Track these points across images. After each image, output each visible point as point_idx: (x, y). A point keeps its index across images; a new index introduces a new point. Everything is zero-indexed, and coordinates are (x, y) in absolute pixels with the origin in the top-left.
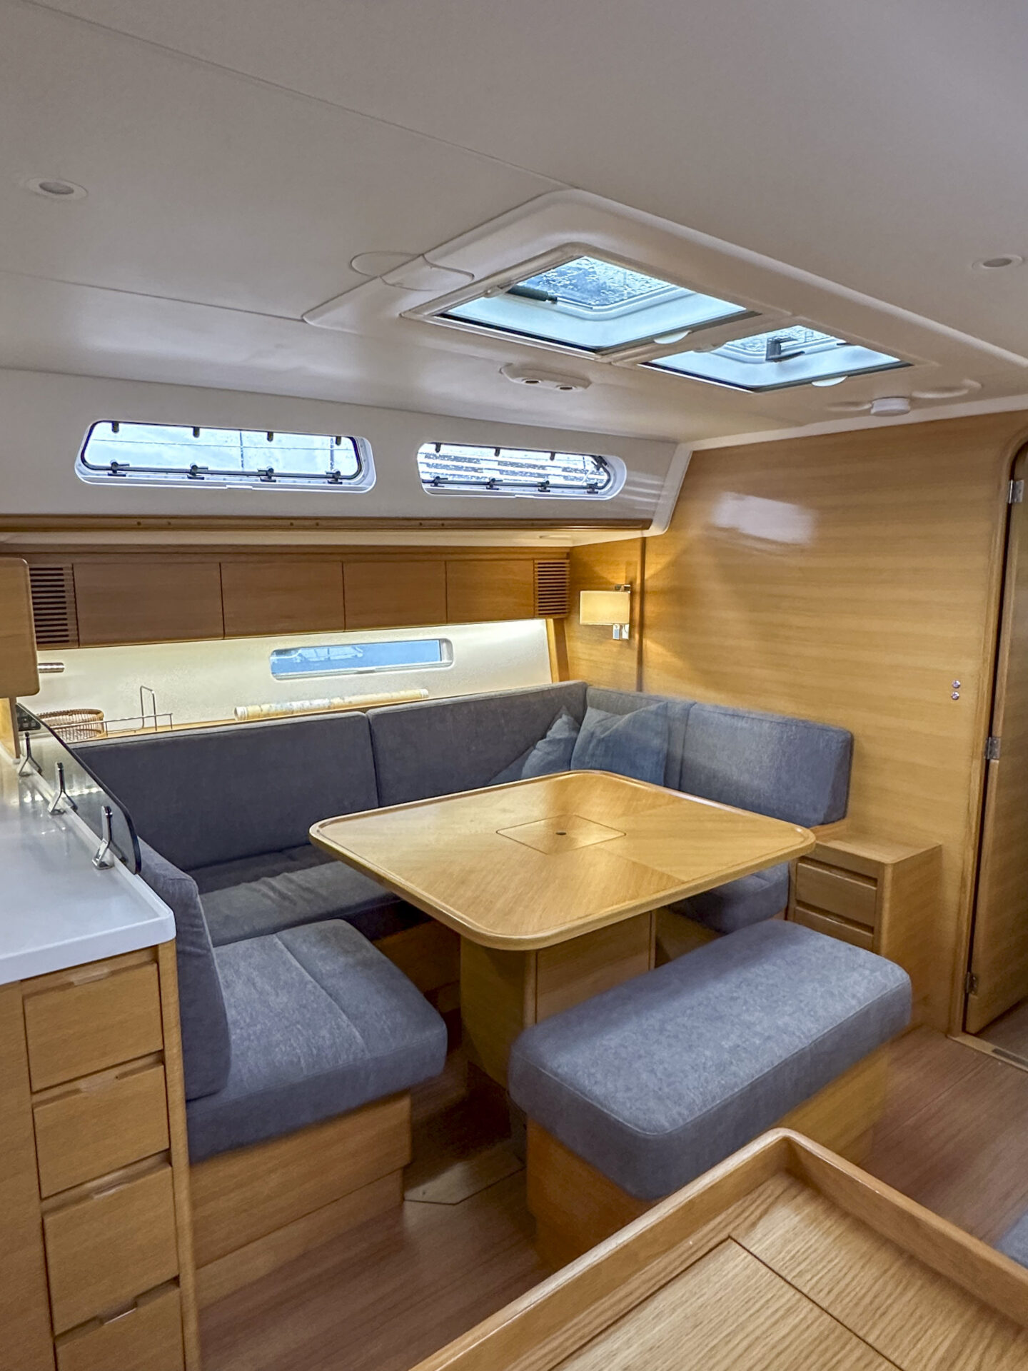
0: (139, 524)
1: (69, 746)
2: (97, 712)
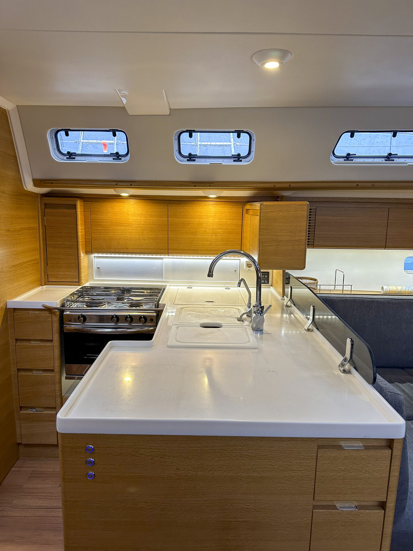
0: (357, 185)
1: (317, 294)
2: (315, 280)
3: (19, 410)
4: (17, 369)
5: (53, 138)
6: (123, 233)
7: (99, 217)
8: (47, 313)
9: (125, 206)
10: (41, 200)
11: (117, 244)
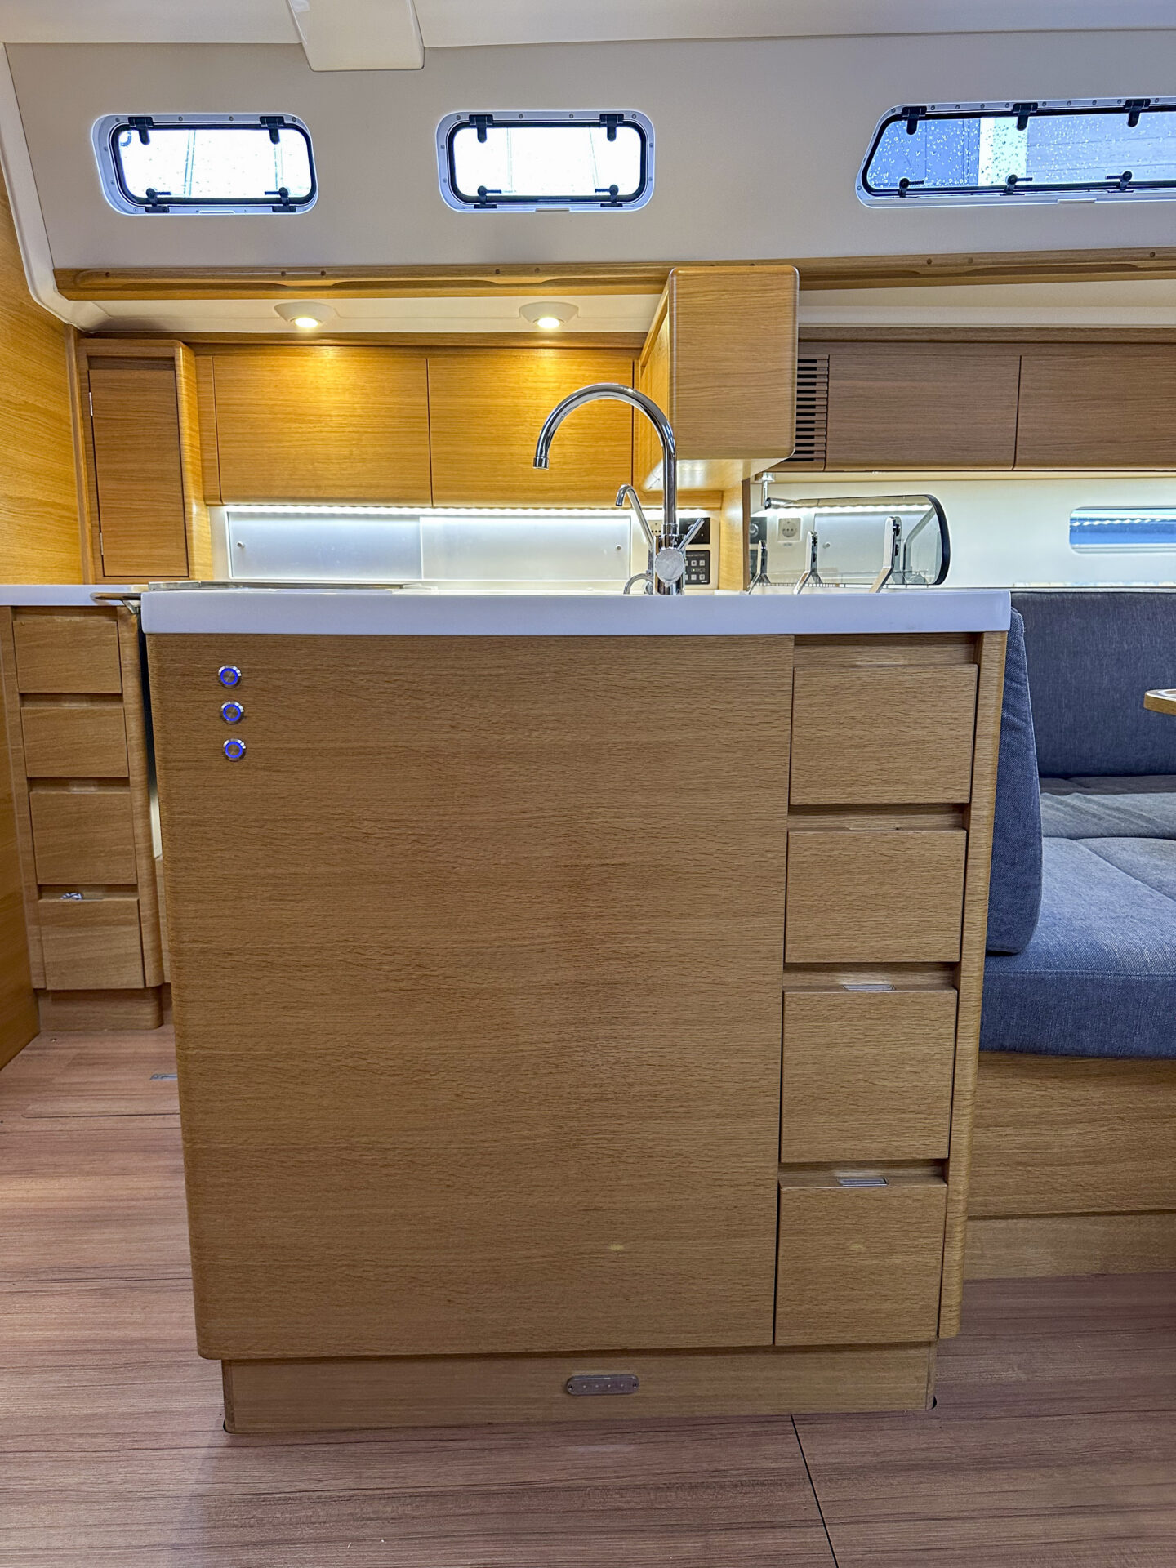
0: (929, 263)
3: (36, 896)
4: (28, 779)
5: (106, 149)
6: (305, 443)
7: (239, 399)
8: (103, 621)
9: (310, 364)
10: (77, 345)
11: (291, 475)
